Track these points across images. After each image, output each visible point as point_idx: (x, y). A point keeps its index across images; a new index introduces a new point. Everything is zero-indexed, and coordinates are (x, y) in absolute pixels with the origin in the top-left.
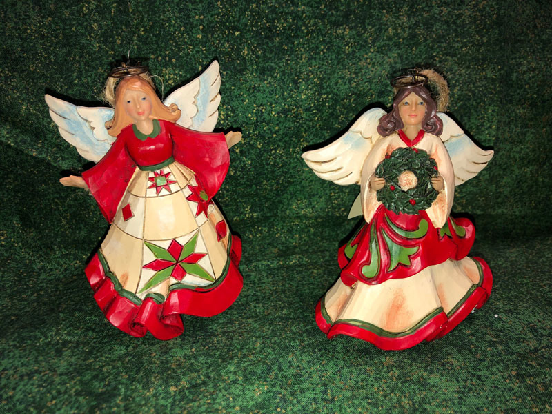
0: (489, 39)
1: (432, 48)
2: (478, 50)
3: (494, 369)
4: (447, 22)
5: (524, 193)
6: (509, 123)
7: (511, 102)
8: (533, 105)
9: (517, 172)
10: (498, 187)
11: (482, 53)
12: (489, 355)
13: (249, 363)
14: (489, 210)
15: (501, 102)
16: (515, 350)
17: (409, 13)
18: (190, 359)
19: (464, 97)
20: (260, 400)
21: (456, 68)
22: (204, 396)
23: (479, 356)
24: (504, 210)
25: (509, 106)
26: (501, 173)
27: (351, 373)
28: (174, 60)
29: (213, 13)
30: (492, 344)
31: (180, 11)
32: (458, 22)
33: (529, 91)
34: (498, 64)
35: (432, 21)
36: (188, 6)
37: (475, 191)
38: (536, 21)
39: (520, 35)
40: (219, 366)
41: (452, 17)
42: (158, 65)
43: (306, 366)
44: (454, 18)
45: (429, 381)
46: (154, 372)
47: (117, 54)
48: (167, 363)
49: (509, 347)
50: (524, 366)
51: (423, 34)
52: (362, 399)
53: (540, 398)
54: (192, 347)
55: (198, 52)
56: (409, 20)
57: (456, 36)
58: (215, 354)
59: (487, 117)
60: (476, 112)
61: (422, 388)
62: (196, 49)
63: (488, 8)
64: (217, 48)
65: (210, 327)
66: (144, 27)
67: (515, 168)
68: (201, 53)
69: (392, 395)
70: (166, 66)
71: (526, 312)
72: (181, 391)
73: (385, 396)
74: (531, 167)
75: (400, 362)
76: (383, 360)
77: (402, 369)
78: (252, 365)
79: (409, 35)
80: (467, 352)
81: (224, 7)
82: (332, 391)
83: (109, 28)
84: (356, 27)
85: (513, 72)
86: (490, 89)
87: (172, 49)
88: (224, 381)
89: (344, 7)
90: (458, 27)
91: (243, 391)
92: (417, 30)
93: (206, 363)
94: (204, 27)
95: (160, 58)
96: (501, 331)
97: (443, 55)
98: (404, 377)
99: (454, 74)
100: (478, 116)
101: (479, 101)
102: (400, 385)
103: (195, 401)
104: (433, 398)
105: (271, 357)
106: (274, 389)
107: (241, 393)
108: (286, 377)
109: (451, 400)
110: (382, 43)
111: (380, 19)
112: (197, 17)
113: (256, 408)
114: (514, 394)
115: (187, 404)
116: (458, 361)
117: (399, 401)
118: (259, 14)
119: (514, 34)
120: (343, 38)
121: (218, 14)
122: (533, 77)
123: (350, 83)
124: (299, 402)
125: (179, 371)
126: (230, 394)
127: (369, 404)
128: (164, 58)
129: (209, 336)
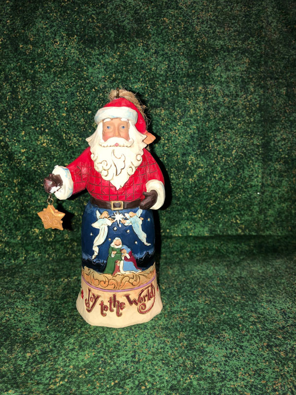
0: (255, 120)
1: (219, 123)
2: (248, 126)
3: (252, 342)
4: (228, 107)
5: (283, 221)
6: (270, 174)
7: (271, 160)
8: (286, 162)
9: (277, 206)
10: (266, 216)
11: (250, 128)
12: (251, 332)
13: (84, 337)
14: (261, 232)
15: (263, 160)
16: (269, 327)
17: (204, 100)
18: (45, 334)
19: (239, 156)
20: (88, 362)
21: (234, 137)
22: (49, 360)
23: (244, 333)
24: (271, 233)
25: (270, 162)
26: (267, 207)
27: (154, 342)
28: (47, 130)
29: (74, 99)
30: (254, 323)
31: (52, 98)
32: (235, 107)
33: (282, 153)
34: (261, 136)
35: (219, 106)
36: (57, 95)
37: (250, 219)
38: (286, 108)
39: (275, 117)
40: (64, 339)
41: (231, 104)
42: (36, 133)
43: (124, 338)
44: (233, 105)
45: (207, 349)
46: (17, 343)
47: (9, 125)
48: (27, 337)
49: (265, 326)
50: (273, 340)
51: (213, 114)
52: (159, 361)
53: (281, 362)
54: (47, 325)
55: (63, 124)
56: (204, 105)
57: (234, 117)
58: (62, 330)
59: (255, 170)
60: (248, 166)
61: (201, 354)
62: (62, 123)
63: (253, 100)
64: (76, 122)
65: (62, 312)
66: (28, 108)
67: (276, 204)
68: (65, 125)
69: (180, 358)
70: (41, 134)
71: (281, 302)
72: (34, 356)
73: (175, 359)
74: (286, 203)
75: (189, 336)
76: (178, 334)
77: (189, 341)
78: (86, 338)
79: (204, 115)
80: (236, 329)
81: (81, 95)
82: (139, 355)
83: (4, 108)
84: (169, 108)
85: (271, 141)
86: (256, 151)
87: (46, 123)
88: (65, 349)
89: (160, 96)
90: (235, 111)
91: (77, 355)
92: (209, 112)
93: (55, 336)
94: (67, 108)
95: (38, 129)
96: (262, 315)
97: (226, 129)
98: (190, 347)
99: (233, 142)
100: (249, 169)
101: (248, 159)
102: (186, 352)
103: (42, 363)
104: (207, 361)
105: (101, 334)
106: (99, 355)
107: (75, 357)
108: (108, 346)
109: (219, 362)
110: (186, 119)
111: (185, 104)
112: (63, 102)
113: (85, 367)
114: (264, 359)
115: (36, 365)
116: (229, 335)
117: (184, 363)
118: (104, 100)
119: (271, 117)
120: (160, 116)
121: (77, 100)
122: (284, 144)
123: (163, 147)
124: (115, 363)
125: (35, 343)
126: (67, 358)
127: (163, 363)
128: (40, 128)
129: (61, 318)
